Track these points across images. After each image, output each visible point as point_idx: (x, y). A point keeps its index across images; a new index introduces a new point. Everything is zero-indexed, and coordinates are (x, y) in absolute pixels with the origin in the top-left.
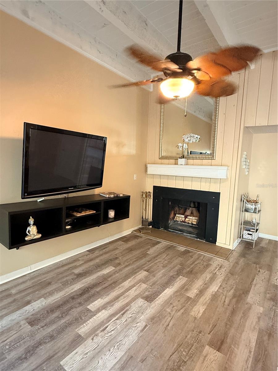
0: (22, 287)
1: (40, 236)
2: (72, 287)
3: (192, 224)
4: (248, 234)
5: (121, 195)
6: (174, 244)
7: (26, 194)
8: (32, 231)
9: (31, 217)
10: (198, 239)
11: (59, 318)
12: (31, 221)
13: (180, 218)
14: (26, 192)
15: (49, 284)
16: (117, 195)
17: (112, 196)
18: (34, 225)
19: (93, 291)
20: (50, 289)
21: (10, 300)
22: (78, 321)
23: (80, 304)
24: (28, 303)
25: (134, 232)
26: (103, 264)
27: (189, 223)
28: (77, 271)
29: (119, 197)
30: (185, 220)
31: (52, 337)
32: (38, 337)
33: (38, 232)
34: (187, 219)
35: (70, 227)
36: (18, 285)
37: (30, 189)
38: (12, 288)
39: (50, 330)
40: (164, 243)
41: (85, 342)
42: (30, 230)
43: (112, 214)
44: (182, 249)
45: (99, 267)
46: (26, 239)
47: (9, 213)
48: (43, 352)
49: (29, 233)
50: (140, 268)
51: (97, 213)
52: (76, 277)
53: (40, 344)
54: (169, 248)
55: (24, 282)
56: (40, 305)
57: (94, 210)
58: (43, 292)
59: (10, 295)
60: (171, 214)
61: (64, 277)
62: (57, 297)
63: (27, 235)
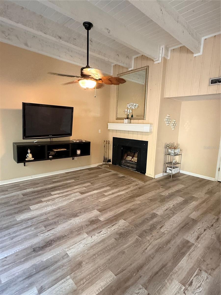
0: (25, 184)
1: (33, 159)
2: (48, 186)
3: (135, 162)
4: (170, 170)
5: (84, 141)
6: (118, 173)
7: (25, 137)
8: (30, 156)
9: (29, 149)
10: (137, 172)
11: (36, 195)
12: (29, 151)
13: (129, 159)
14: (25, 136)
15: (38, 184)
16: (81, 141)
17: (78, 141)
18: (30, 153)
19: (57, 188)
20: (37, 186)
21: (19, 187)
22: (44, 197)
23: (48, 192)
24: (26, 189)
25: (99, 166)
26: (69, 179)
27: (133, 162)
28: (54, 180)
29: (83, 142)
30: (132, 159)
31: (30, 200)
32: (24, 199)
33: (33, 157)
34: (133, 159)
35: (51, 157)
36: (24, 183)
37: (27, 135)
38: (21, 184)
39: (30, 198)
40: (113, 172)
41: (43, 203)
42: (28, 155)
43: (79, 152)
44: (121, 175)
45: (67, 179)
46: (26, 159)
47: (17, 146)
48: (24, 203)
49: (28, 157)
50: (88, 182)
51: (67, 150)
52: (52, 182)
53: (24, 201)
54: (114, 175)
55: (27, 182)
56: (30, 190)
57: (66, 149)
58: (34, 186)
59: (19, 186)
60: (125, 156)
61: (46, 182)
62: (39, 188)
63: (27, 158)
